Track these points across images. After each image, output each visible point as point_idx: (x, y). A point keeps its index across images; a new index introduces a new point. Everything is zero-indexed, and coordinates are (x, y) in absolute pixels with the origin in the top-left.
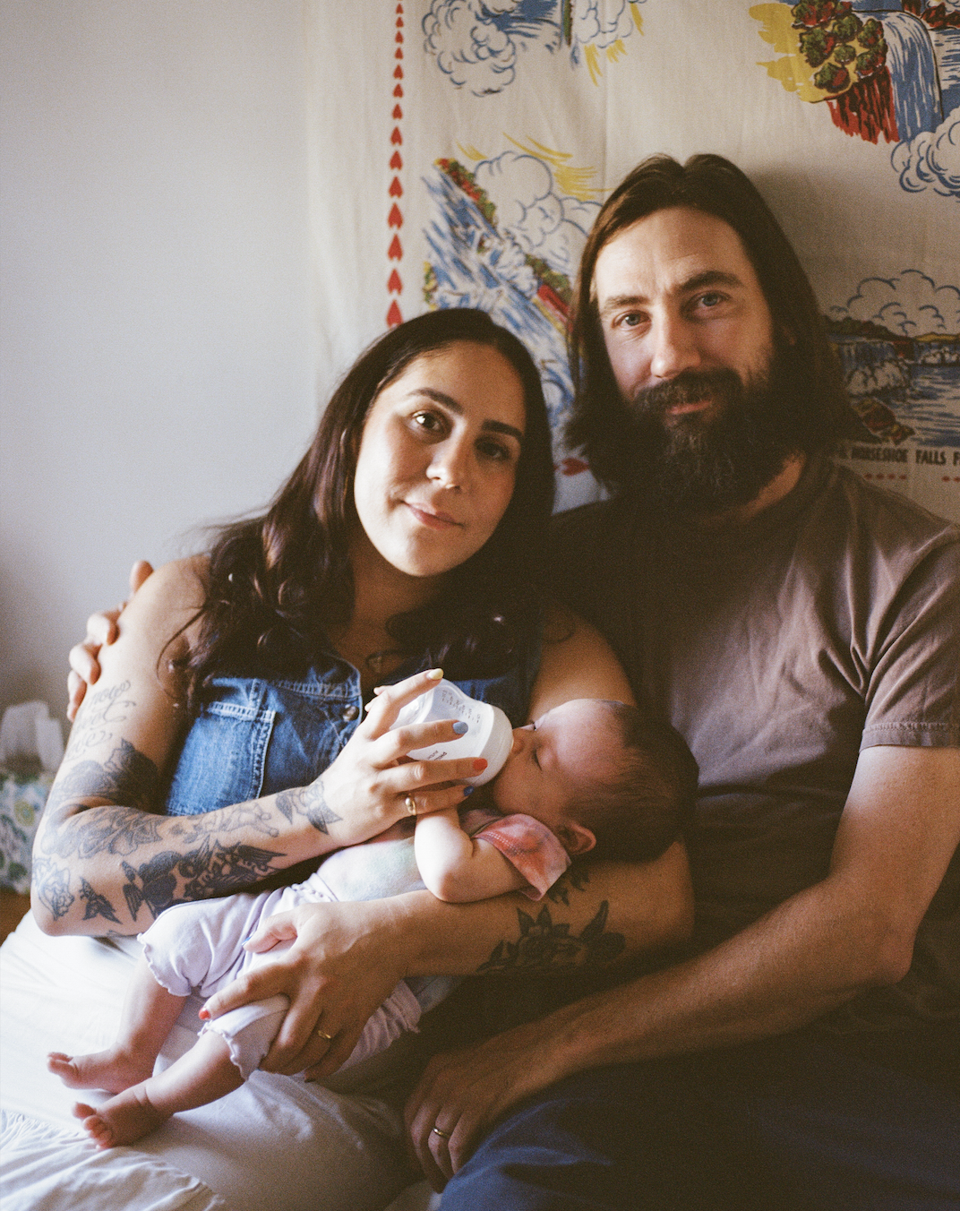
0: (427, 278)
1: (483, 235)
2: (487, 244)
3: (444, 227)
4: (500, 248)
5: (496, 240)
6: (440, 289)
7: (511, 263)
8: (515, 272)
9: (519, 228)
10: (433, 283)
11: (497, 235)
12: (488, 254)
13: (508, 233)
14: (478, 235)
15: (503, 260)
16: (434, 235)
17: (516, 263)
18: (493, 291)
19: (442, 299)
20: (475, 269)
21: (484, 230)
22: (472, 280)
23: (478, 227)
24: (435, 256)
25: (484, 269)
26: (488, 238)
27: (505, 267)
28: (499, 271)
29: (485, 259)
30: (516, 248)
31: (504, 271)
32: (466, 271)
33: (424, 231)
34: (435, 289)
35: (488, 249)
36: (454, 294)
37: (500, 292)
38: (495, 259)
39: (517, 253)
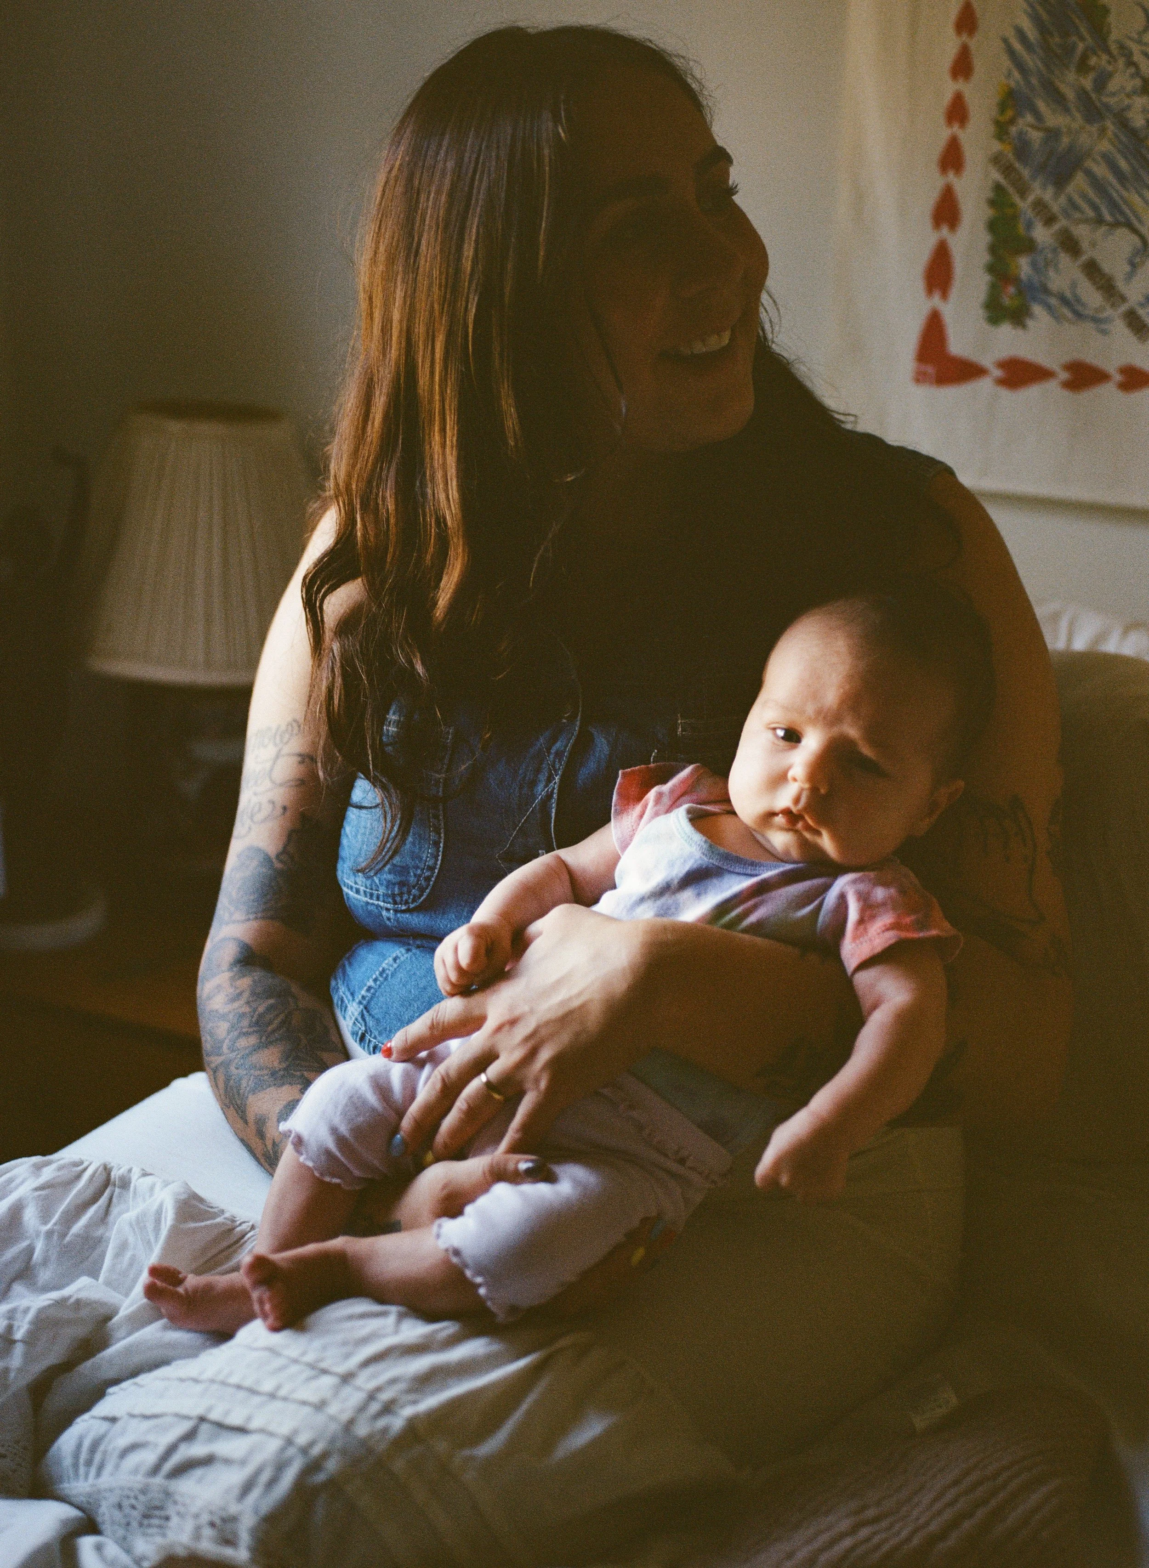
0: (1003, 107)
1: (1087, 49)
2: (1093, 61)
3: (1032, 34)
4: (1110, 68)
5: (1105, 57)
6: (1020, 121)
7: (1123, 88)
8: (1127, 101)
9: (1140, 42)
10: (1010, 113)
11: (1108, 52)
12: (1092, 76)
13: (1122, 47)
14: (1081, 46)
15: (1113, 85)
16: (1017, 46)
17: (1129, 88)
18: (1094, 129)
19: (1021, 133)
20: (1070, 94)
21: (1090, 41)
22: (1067, 110)
23: (1082, 39)
24: (1016, 74)
25: (1083, 95)
26: (1095, 54)
27: (1113, 94)
28: (1105, 99)
29: (1087, 83)
30: (1132, 70)
31: (1112, 101)
32: (1058, 99)
33: (1005, 41)
34: (1012, 121)
35: (1093, 68)
36: (1037, 129)
37: (1103, 131)
38: (1101, 83)
39: (1132, 76)
